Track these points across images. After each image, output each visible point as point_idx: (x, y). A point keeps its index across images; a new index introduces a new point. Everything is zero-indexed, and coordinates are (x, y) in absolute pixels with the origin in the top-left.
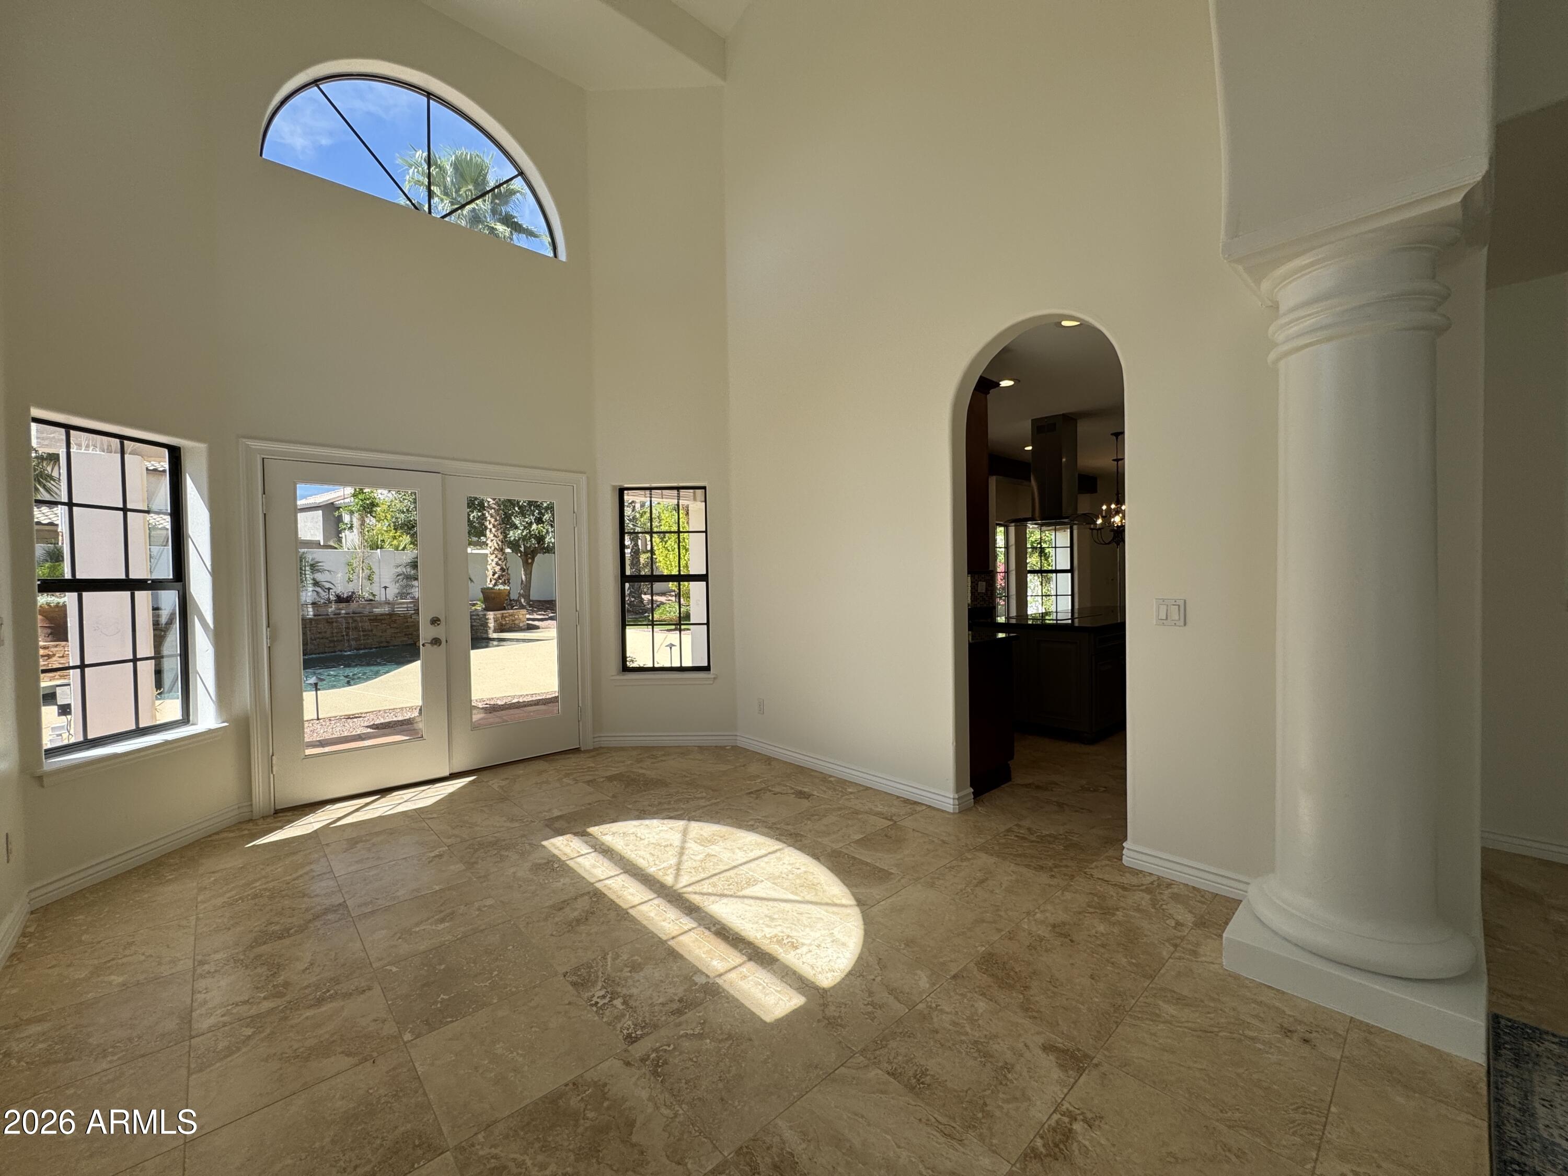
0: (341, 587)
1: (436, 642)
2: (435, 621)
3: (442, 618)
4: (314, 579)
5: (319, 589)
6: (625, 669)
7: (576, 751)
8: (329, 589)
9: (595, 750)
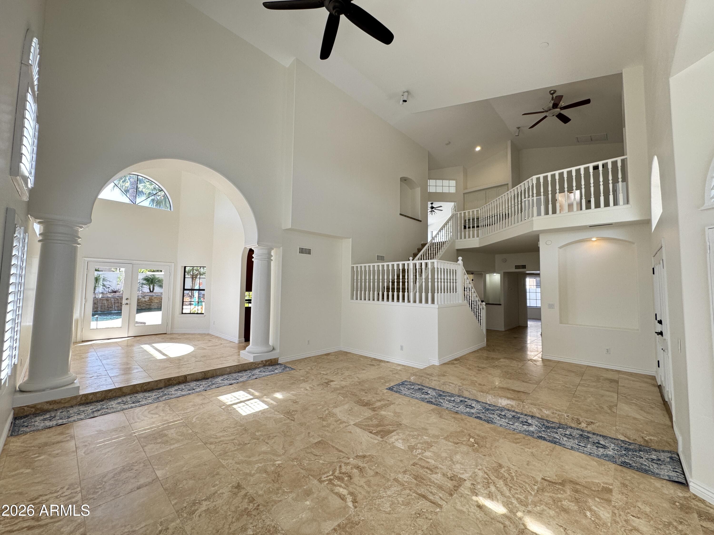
0: (114, 287)
1: (127, 304)
2: (127, 299)
3: (129, 298)
4: (103, 284)
5: (105, 288)
6: (182, 313)
7: (166, 334)
8: (109, 288)
9: (171, 334)
